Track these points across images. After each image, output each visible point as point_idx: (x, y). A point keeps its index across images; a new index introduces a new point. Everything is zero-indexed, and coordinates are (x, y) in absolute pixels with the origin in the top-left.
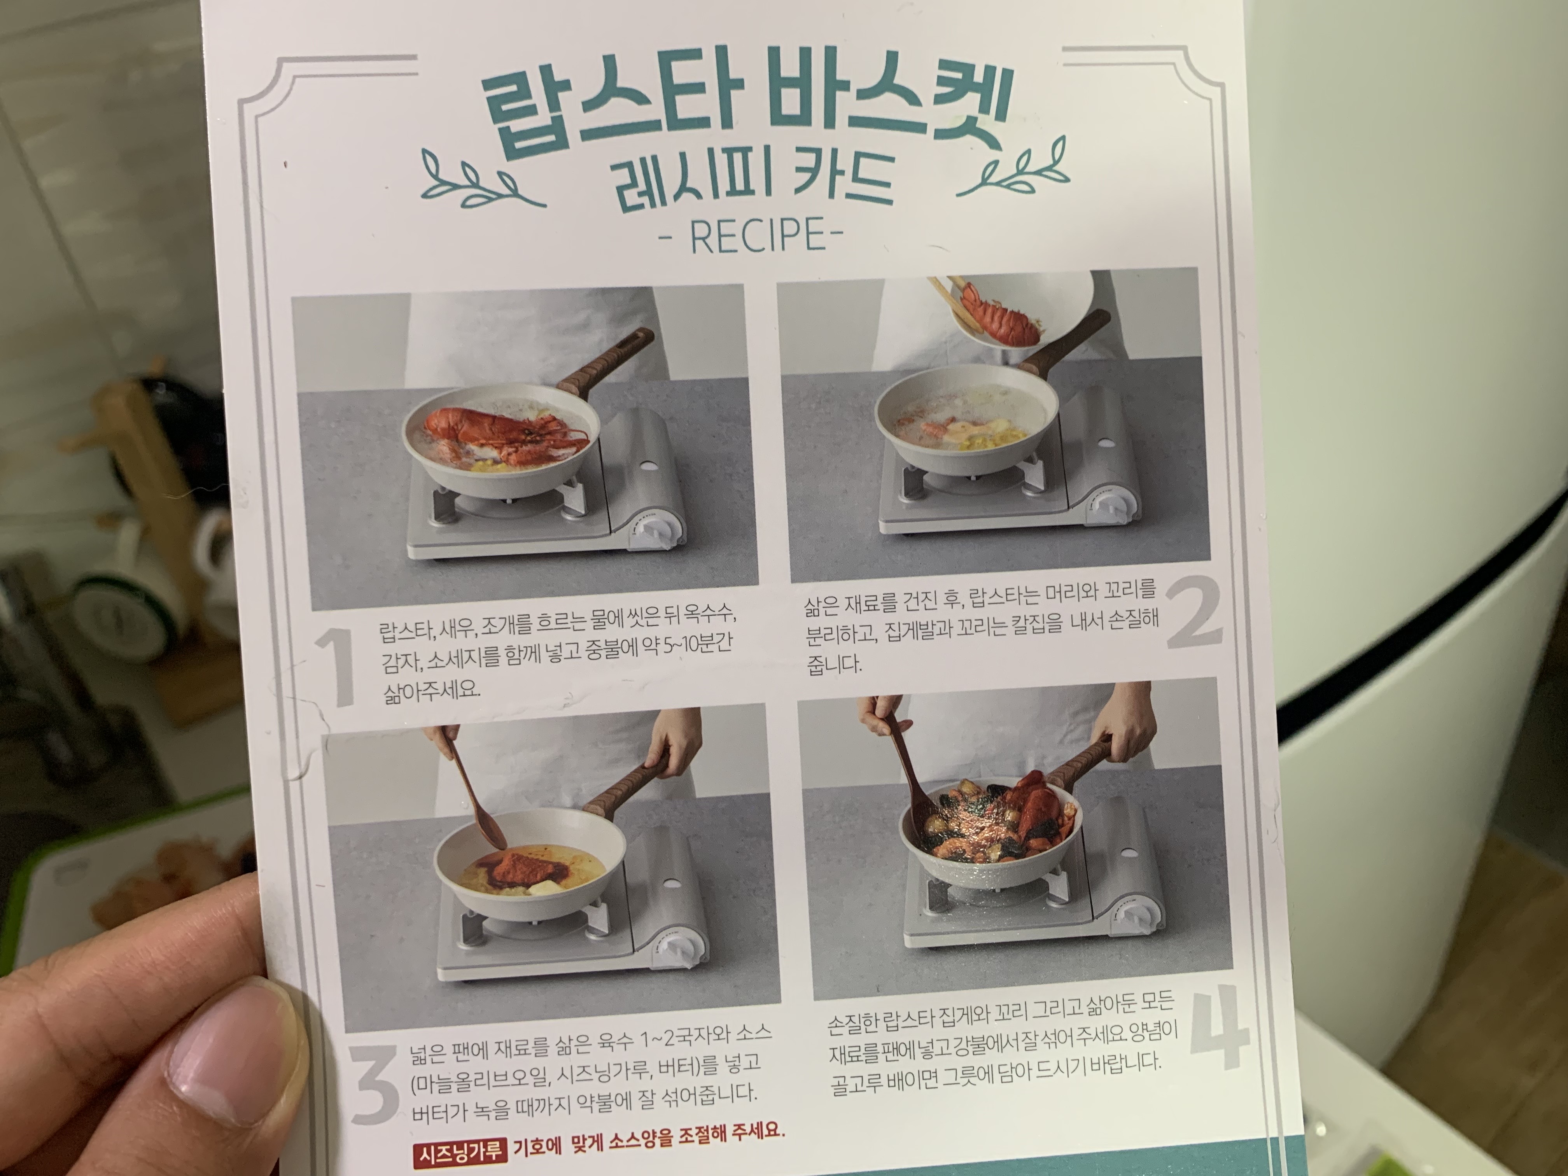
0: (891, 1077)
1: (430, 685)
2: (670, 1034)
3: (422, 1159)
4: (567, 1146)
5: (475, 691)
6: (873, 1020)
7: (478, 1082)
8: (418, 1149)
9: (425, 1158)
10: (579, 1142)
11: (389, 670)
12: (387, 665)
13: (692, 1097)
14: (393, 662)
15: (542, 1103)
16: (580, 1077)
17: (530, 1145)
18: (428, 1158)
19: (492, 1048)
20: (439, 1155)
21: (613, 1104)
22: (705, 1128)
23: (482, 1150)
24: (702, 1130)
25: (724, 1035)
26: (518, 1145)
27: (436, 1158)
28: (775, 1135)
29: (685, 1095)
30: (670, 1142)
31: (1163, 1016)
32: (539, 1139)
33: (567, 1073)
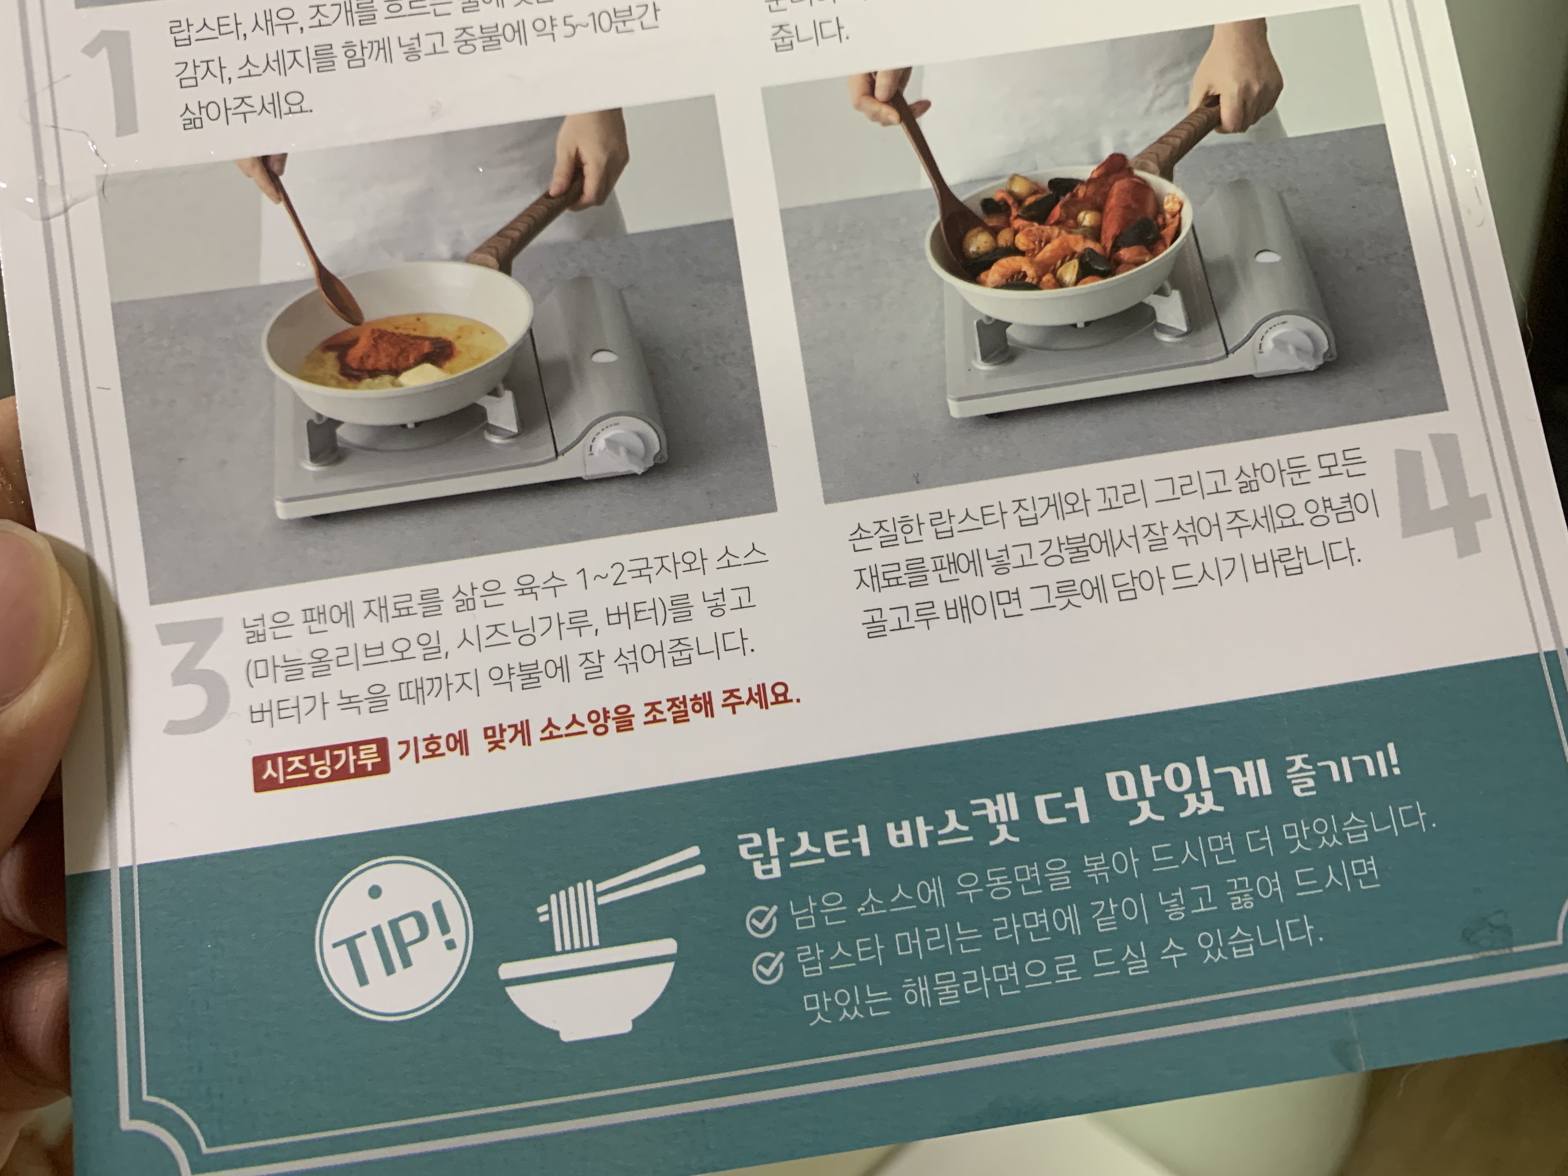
0: (951, 605)
1: (243, 101)
2: (618, 568)
3: (265, 777)
4: (477, 742)
5: (305, 105)
6: (914, 524)
7: (342, 661)
8: (259, 763)
9: (270, 776)
10: (494, 736)
11: (185, 83)
12: (181, 76)
13: (659, 655)
14: (190, 72)
15: (437, 682)
16: (492, 641)
17: (422, 745)
18: (275, 775)
19: (360, 610)
20: (290, 770)
21: (542, 676)
22: (681, 699)
23: (352, 758)
24: (677, 702)
25: (698, 564)
26: (404, 747)
27: (286, 774)
28: (786, 701)
29: (648, 654)
30: (631, 723)
31: (1352, 487)
32: (435, 735)
33: (472, 636)
